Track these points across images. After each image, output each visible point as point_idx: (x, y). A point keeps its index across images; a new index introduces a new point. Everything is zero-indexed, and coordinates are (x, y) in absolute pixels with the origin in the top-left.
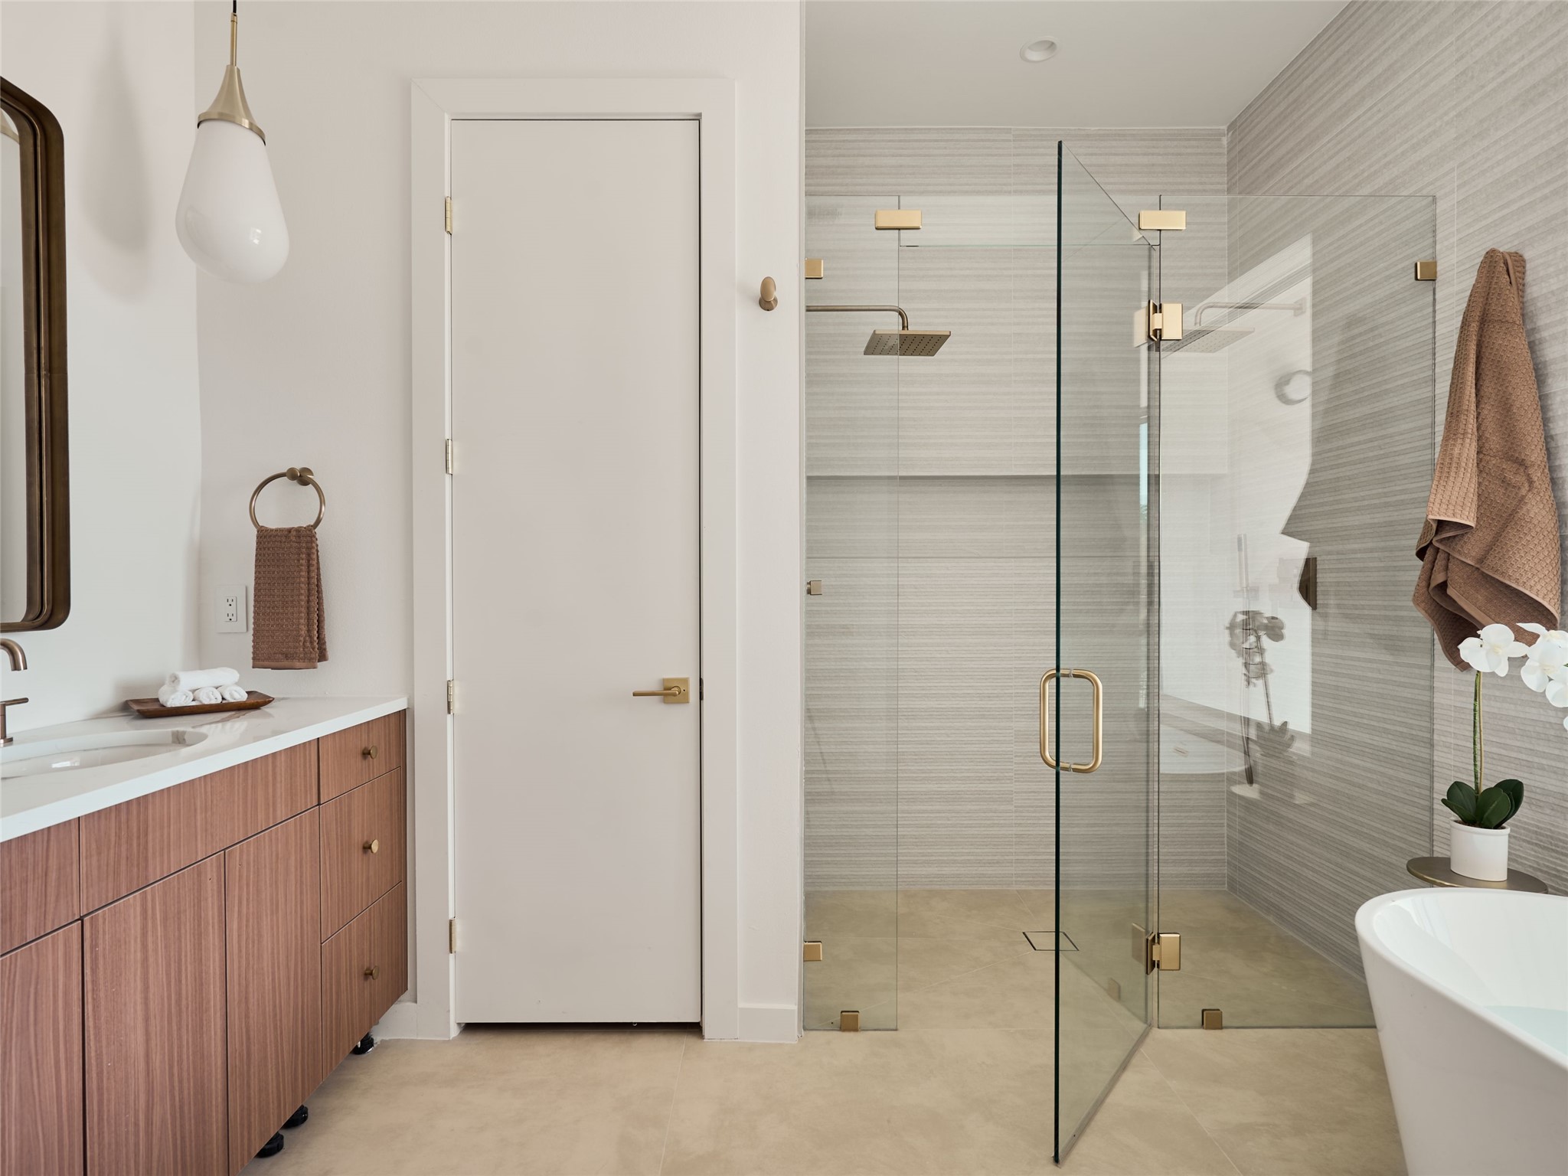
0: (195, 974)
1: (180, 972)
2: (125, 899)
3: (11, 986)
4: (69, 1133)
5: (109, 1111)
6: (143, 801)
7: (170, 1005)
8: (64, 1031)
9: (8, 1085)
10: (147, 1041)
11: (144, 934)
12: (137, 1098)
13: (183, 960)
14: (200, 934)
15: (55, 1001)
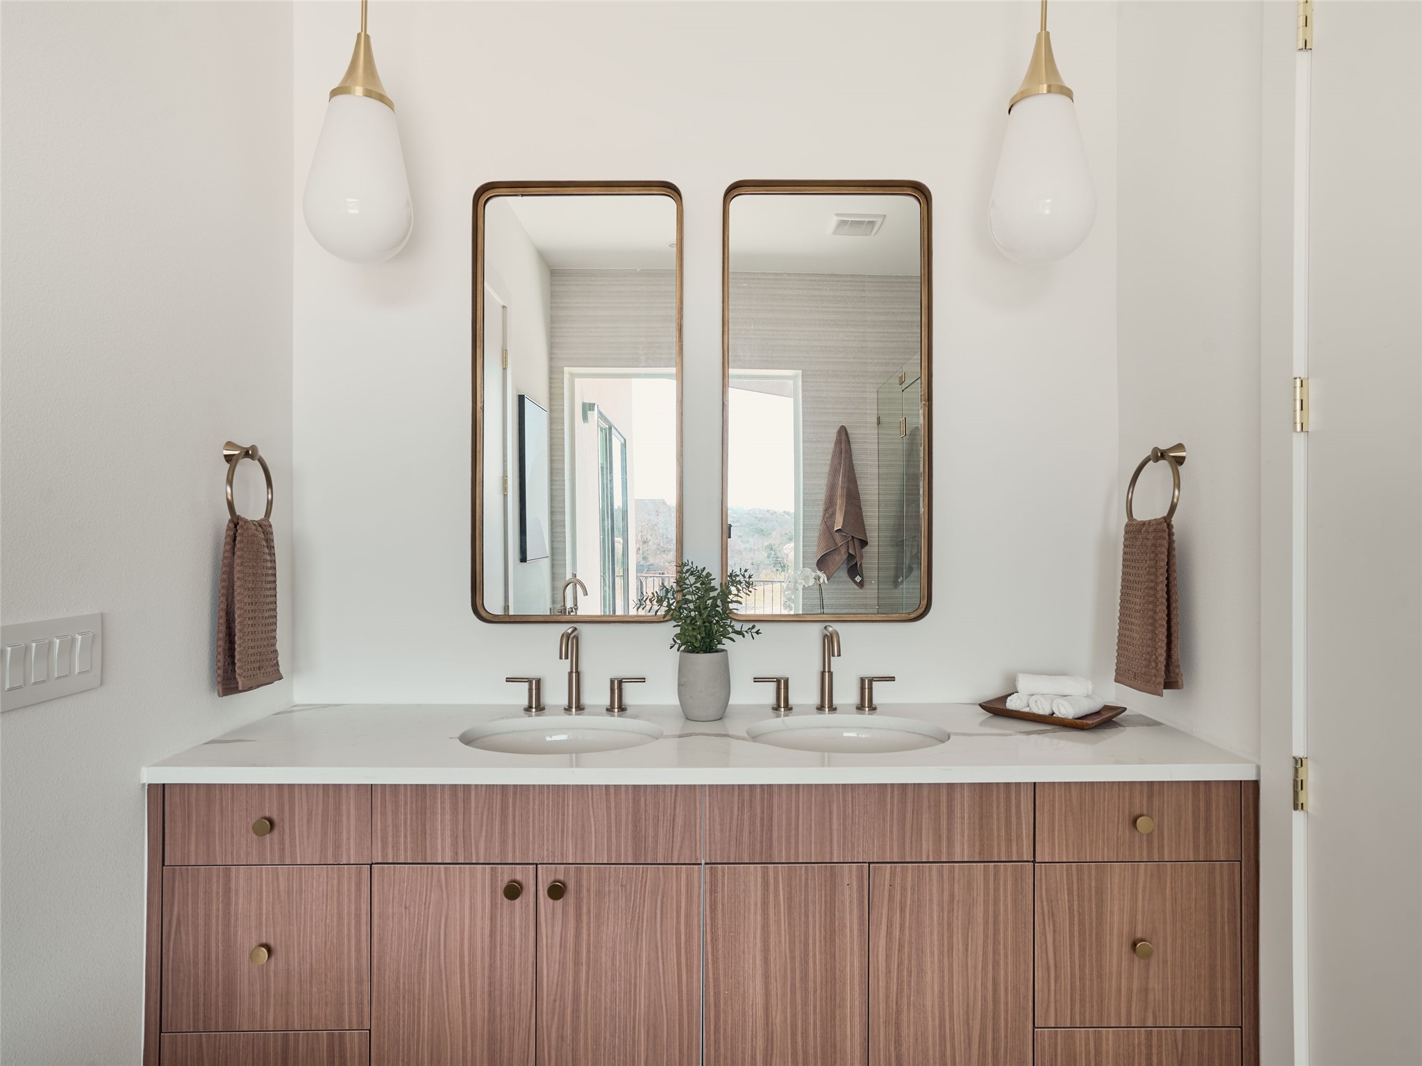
0: (826, 965)
1: (806, 955)
2: (745, 865)
3: (643, 887)
4: (688, 1022)
5: (725, 1029)
6: (768, 789)
7: (793, 978)
8: (686, 943)
9: (640, 957)
10: (767, 995)
11: (765, 904)
12: (754, 1037)
13: (811, 945)
14: (833, 933)
15: (678, 916)
